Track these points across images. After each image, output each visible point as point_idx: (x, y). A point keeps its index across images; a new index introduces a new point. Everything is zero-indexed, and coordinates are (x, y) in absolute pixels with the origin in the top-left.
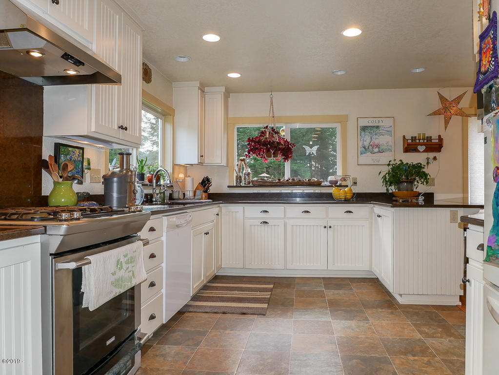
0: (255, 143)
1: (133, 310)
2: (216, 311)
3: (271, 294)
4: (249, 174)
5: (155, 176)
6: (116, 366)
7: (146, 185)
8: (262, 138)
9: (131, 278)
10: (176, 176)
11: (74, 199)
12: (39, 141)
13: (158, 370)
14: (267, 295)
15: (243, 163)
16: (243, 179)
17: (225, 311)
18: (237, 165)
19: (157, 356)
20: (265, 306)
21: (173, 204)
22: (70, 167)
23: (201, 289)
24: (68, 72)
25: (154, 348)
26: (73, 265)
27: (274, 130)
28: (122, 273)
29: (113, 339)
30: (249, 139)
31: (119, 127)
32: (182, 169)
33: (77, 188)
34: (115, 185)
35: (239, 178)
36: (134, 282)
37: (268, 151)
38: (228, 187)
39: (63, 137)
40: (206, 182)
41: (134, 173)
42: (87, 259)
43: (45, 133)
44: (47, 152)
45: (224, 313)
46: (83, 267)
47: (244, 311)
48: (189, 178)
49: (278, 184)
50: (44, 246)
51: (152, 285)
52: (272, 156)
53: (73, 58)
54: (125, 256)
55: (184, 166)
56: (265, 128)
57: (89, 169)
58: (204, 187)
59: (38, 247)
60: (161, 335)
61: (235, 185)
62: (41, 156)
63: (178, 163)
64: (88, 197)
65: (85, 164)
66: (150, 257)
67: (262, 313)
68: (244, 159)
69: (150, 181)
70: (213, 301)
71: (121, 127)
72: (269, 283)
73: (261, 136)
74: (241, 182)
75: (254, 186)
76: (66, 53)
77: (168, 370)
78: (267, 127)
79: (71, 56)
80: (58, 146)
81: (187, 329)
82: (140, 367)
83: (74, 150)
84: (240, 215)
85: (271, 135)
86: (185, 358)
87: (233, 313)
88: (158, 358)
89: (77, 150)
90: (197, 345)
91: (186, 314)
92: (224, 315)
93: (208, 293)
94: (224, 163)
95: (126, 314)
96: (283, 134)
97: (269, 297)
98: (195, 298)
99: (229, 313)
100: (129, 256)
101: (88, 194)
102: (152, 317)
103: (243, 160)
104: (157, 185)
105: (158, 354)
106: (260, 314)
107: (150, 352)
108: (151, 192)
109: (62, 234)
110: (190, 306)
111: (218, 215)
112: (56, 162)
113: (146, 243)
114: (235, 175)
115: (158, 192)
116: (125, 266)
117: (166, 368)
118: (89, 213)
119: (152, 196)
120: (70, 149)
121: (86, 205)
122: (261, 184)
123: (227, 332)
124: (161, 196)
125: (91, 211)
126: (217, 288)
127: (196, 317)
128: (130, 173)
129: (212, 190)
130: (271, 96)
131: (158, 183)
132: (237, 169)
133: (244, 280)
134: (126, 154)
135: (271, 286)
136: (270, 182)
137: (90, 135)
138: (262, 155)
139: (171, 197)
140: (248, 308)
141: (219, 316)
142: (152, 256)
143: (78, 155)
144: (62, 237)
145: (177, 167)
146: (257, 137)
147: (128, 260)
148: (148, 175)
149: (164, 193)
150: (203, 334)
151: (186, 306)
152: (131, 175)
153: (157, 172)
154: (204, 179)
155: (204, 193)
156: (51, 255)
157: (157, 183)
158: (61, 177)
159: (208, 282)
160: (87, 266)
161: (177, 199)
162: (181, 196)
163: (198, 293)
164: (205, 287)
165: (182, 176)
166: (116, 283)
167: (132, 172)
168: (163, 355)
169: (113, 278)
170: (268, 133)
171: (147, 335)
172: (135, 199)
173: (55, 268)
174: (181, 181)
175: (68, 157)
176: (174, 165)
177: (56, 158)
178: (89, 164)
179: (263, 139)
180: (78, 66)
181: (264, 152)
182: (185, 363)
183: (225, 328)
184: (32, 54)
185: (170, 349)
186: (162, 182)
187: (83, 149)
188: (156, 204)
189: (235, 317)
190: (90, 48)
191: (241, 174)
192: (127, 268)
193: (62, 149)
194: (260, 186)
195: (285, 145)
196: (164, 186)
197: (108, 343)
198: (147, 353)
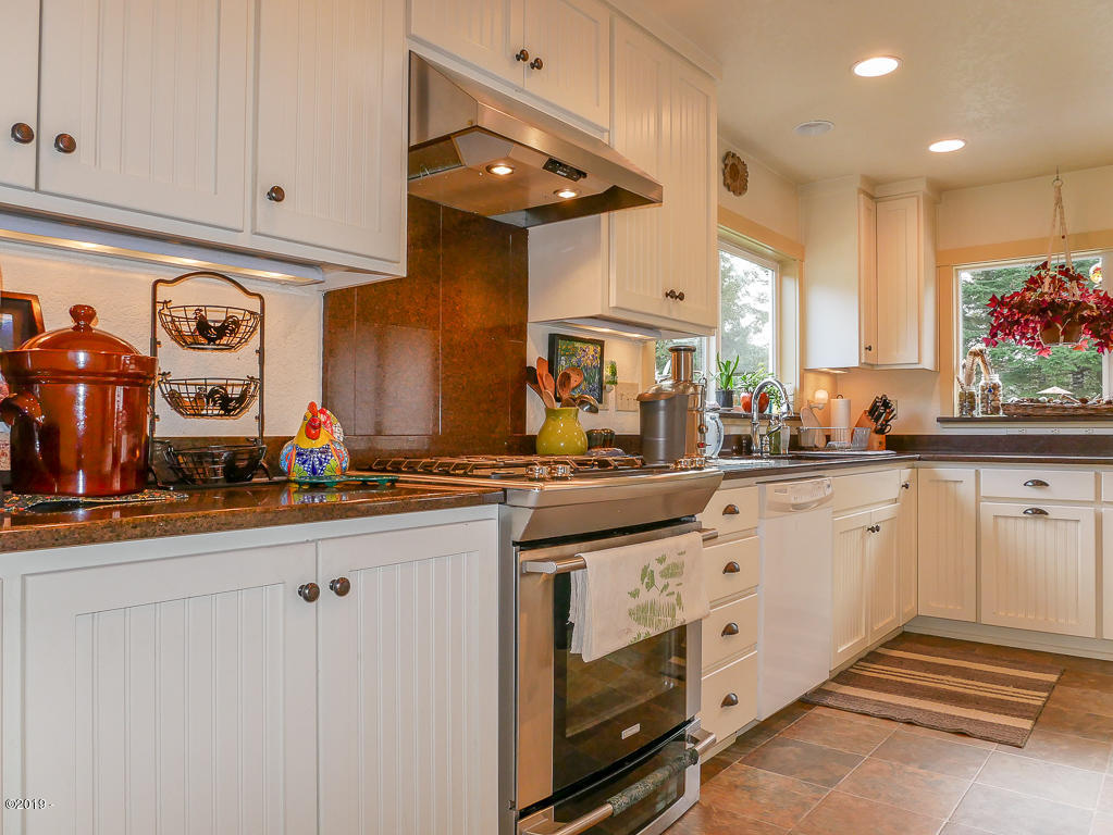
0: (1010, 310)
1: (681, 678)
2: (889, 713)
3: (1048, 698)
4: (995, 388)
5: (756, 397)
6: (638, 784)
7: (738, 416)
8: (1028, 294)
9: (674, 609)
10: (808, 395)
11: (582, 442)
12: (520, 331)
13: (734, 816)
14: (1036, 699)
15: (978, 360)
16: (978, 400)
17: (914, 718)
18: (964, 366)
19: (736, 787)
20: (1027, 724)
21: (799, 458)
22: (575, 380)
23: (860, 660)
24: (561, 195)
25: (733, 769)
26: (551, 568)
27: (1068, 270)
28: (654, 594)
29: (636, 729)
30: (994, 299)
31: (667, 295)
32: (825, 381)
33: (586, 421)
34: (662, 415)
35: (968, 400)
36: (682, 617)
37: (1048, 326)
38: (940, 420)
39: (560, 322)
40: (880, 410)
41: (700, 389)
42: (580, 557)
43: (532, 317)
44: (535, 352)
45: (909, 723)
46: (572, 573)
47: (964, 727)
48: (840, 400)
49: (1082, 411)
50: (505, 526)
51: (729, 631)
52: (1062, 338)
53: (566, 166)
54: (661, 560)
55: (828, 373)
56: (1037, 268)
57: (615, 383)
58: (877, 420)
59: (494, 526)
60: (752, 745)
61: (957, 415)
62: (524, 360)
63: (811, 366)
64: (609, 440)
65: (607, 372)
66: (725, 571)
67: (1014, 741)
68: (981, 351)
69: (747, 407)
70: (886, 691)
71: (671, 294)
72: (1048, 670)
73: (1028, 289)
74: (973, 408)
75: (1009, 419)
76: (550, 159)
77: (756, 824)
78: (1045, 265)
79: (560, 164)
80: (553, 340)
81: (813, 743)
82: (698, 802)
83: (584, 346)
84: (966, 490)
85: (1058, 286)
86: (797, 805)
87: (932, 728)
88: (738, 793)
89: (591, 347)
90: (829, 783)
91: (818, 711)
92: (908, 726)
93: (875, 671)
94: (928, 362)
95: (669, 684)
96: (1097, 279)
97: (1040, 703)
98: (844, 676)
99: (921, 725)
100: (668, 561)
101: (612, 433)
102: (729, 702)
103: (980, 354)
104: (762, 418)
105: (738, 783)
106: (1006, 743)
107: (724, 776)
108: (748, 431)
109: (533, 505)
110: (829, 693)
111: (906, 486)
112: (551, 370)
113: (711, 538)
114: (957, 390)
115: (763, 431)
116: (660, 582)
117: (750, 817)
118: (597, 468)
119: (749, 440)
120: (578, 345)
121: (601, 453)
122: (1030, 411)
123: (910, 769)
124: (770, 442)
125: (599, 466)
126: (900, 662)
127: (839, 720)
128: (691, 390)
129: (895, 428)
130: (1058, 183)
131: (767, 412)
132: (962, 377)
133: (977, 652)
134: (684, 350)
135: (1053, 678)
136: (1054, 408)
137: (607, 314)
138: (1033, 338)
139: (795, 443)
140: (977, 722)
141: (896, 727)
142: (731, 568)
143: (593, 356)
144: (532, 511)
145: (811, 378)
146: (1017, 294)
147: (668, 569)
148: (743, 394)
149: (777, 434)
150: (850, 761)
151: (820, 691)
152: (695, 394)
153: (761, 388)
154: (876, 402)
155: (876, 436)
156: (515, 544)
157: (761, 410)
158: (558, 400)
159: (882, 646)
160: (579, 572)
161: (810, 449)
162: (820, 442)
163: (852, 667)
164: (872, 657)
165: (822, 395)
166: (641, 614)
167: (695, 387)
168: (749, 789)
169: (633, 603)
170: (1047, 281)
171: (712, 737)
172: (702, 445)
173: (521, 569)
174: (821, 406)
175: (574, 360)
176: (805, 371)
177: (552, 364)
178: (614, 373)
179: (1032, 296)
180: (575, 180)
181: (1034, 330)
182: (796, 817)
183: (906, 760)
184: (495, 170)
185: (769, 780)
186: (775, 411)
187: (601, 344)
188: (757, 458)
189: (935, 736)
190: (606, 141)
191: (973, 390)
192: (666, 587)
193: (562, 345)
194: (1027, 418)
195: (1098, 308)
196: (777, 418)
197: (626, 734)
198: (716, 777)
